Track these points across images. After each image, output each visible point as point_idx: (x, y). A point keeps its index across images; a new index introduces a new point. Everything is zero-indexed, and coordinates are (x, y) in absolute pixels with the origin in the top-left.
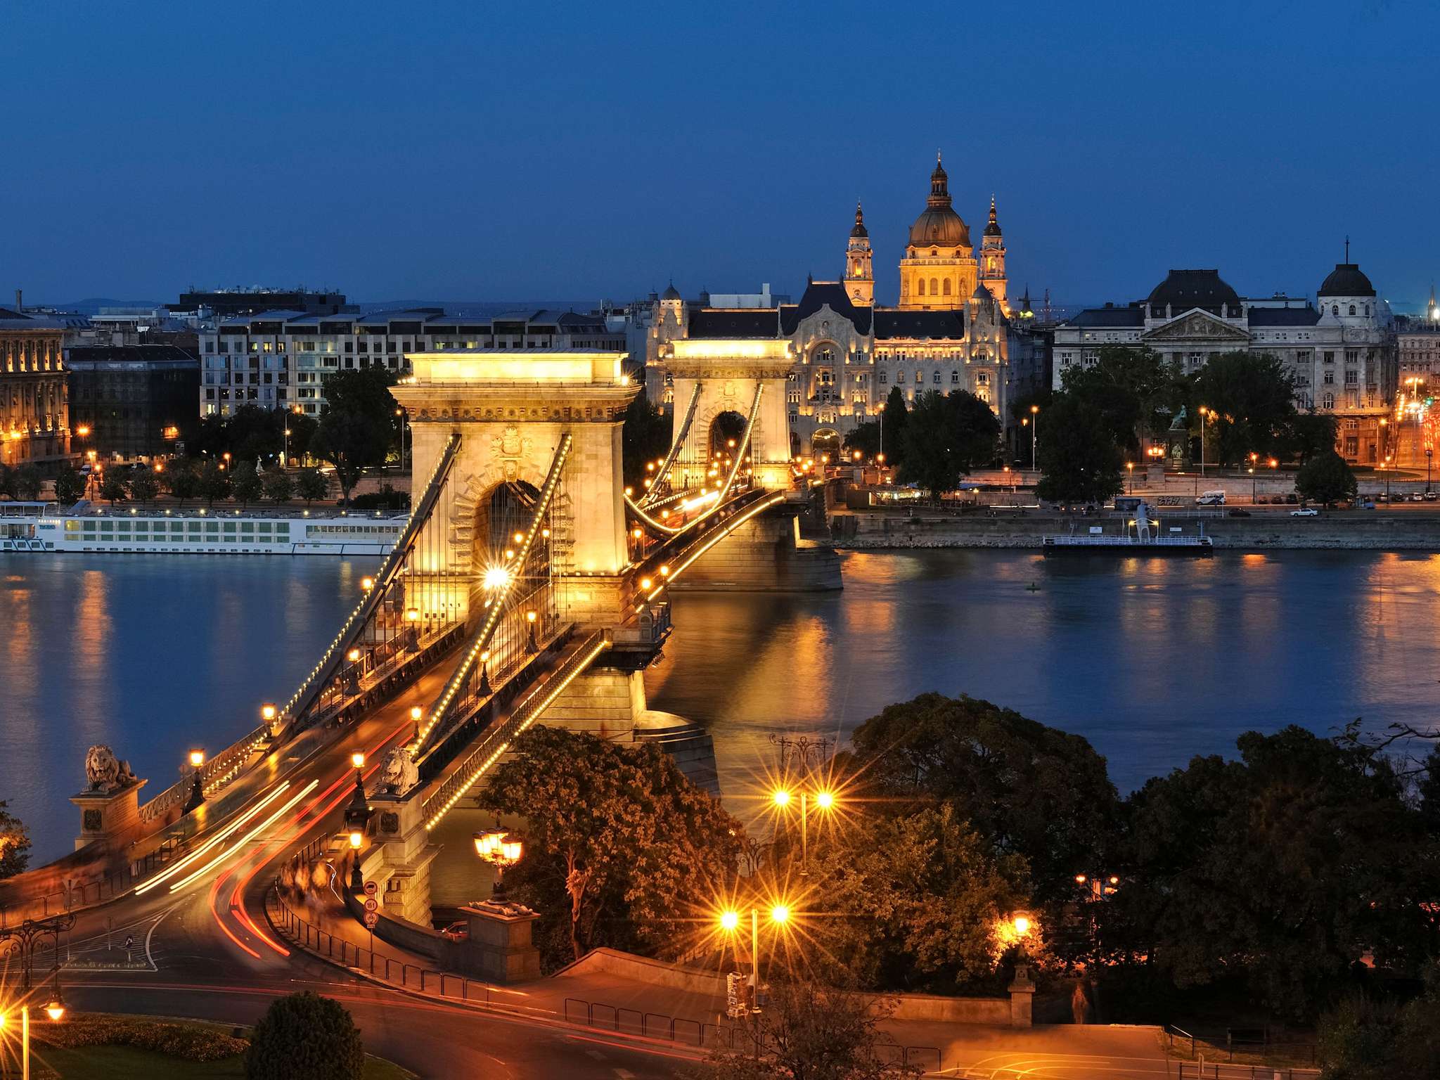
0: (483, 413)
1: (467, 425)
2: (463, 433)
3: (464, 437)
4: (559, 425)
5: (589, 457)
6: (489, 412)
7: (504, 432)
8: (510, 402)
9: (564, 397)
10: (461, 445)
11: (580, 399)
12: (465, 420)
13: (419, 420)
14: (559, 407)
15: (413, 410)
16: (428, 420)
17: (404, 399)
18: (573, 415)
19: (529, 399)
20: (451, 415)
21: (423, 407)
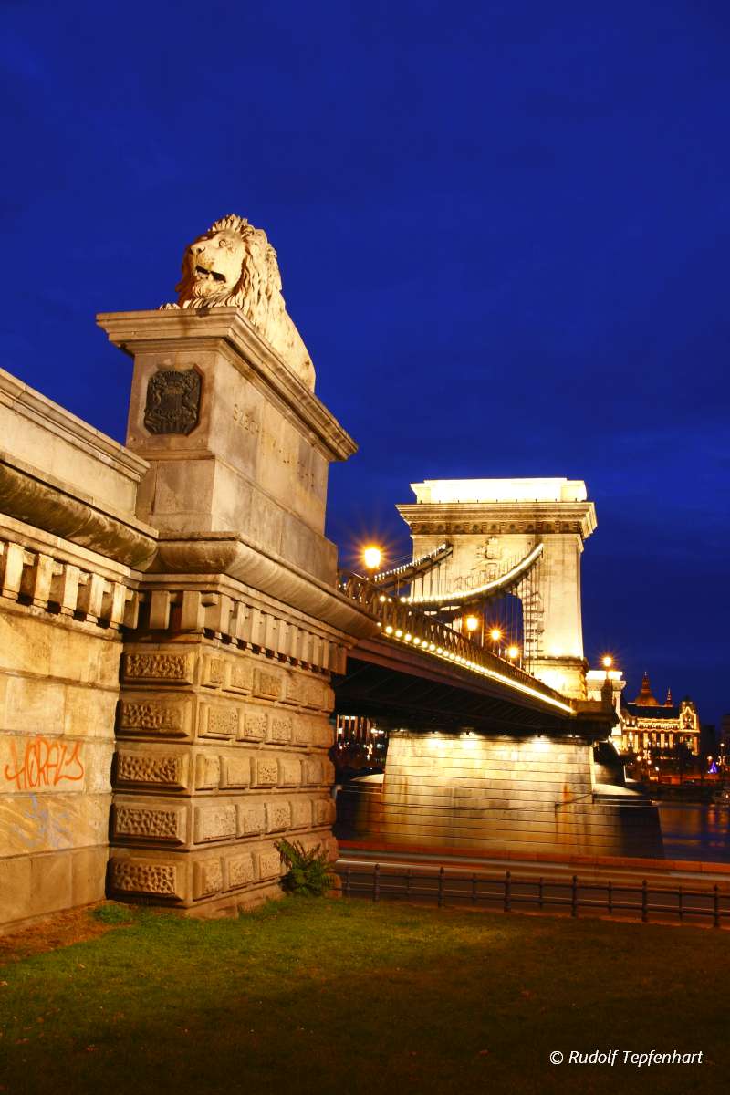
0: (471, 528)
1: (458, 536)
2: (455, 543)
3: (455, 547)
4: (533, 536)
5: (557, 562)
6: (475, 526)
7: (488, 543)
8: (493, 516)
9: (538, 511)
10: (451, 552)
11: (552, 513)
12: (456, 532)
13: (419, 533)
14: (533, 521)
15: (414, 524)
16: (427, 532)
17: (408, 515)
18: (545, 528)
19: (509, 514)
20: (445, 529)
21: (425, 522)
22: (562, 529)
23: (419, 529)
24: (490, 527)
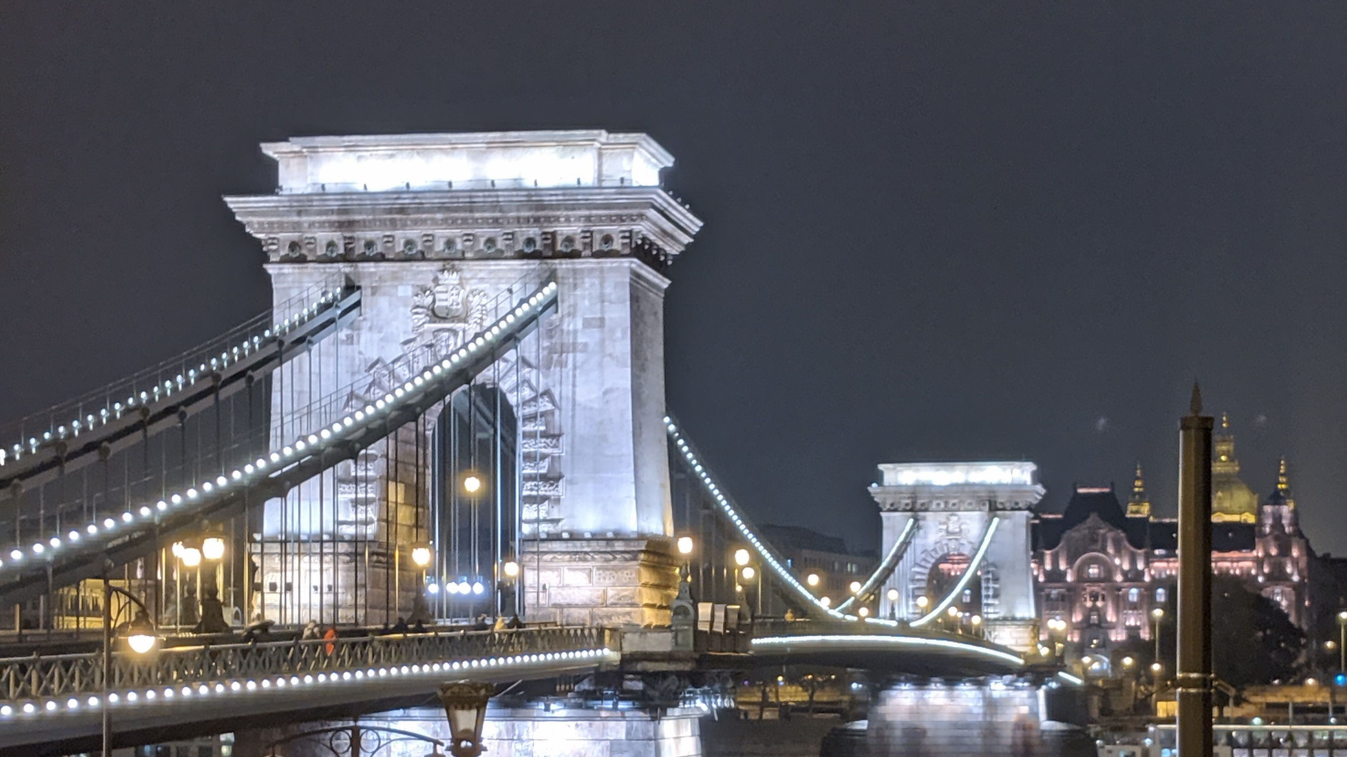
0: (399, 249)
2: (364, 283)
3: (367, 292)
4: (534, 264)
5: (588, 324)
6: (409, 243)
7: (436, 280)
8: (445, 220)
9: (541, 208)
10: (358, 304)
11: (570, 213)
12: (365, 259)
13: (285, 260)
14: (533, 231)
15: (274, 241)
16: (302, 260)
17: (255, 219)
18: (559, 247)
19: (477, 215)
20: (341, 251)
21: (294, 236)
22: (596, 248)
23: (284, 252)
24: (440, 246)
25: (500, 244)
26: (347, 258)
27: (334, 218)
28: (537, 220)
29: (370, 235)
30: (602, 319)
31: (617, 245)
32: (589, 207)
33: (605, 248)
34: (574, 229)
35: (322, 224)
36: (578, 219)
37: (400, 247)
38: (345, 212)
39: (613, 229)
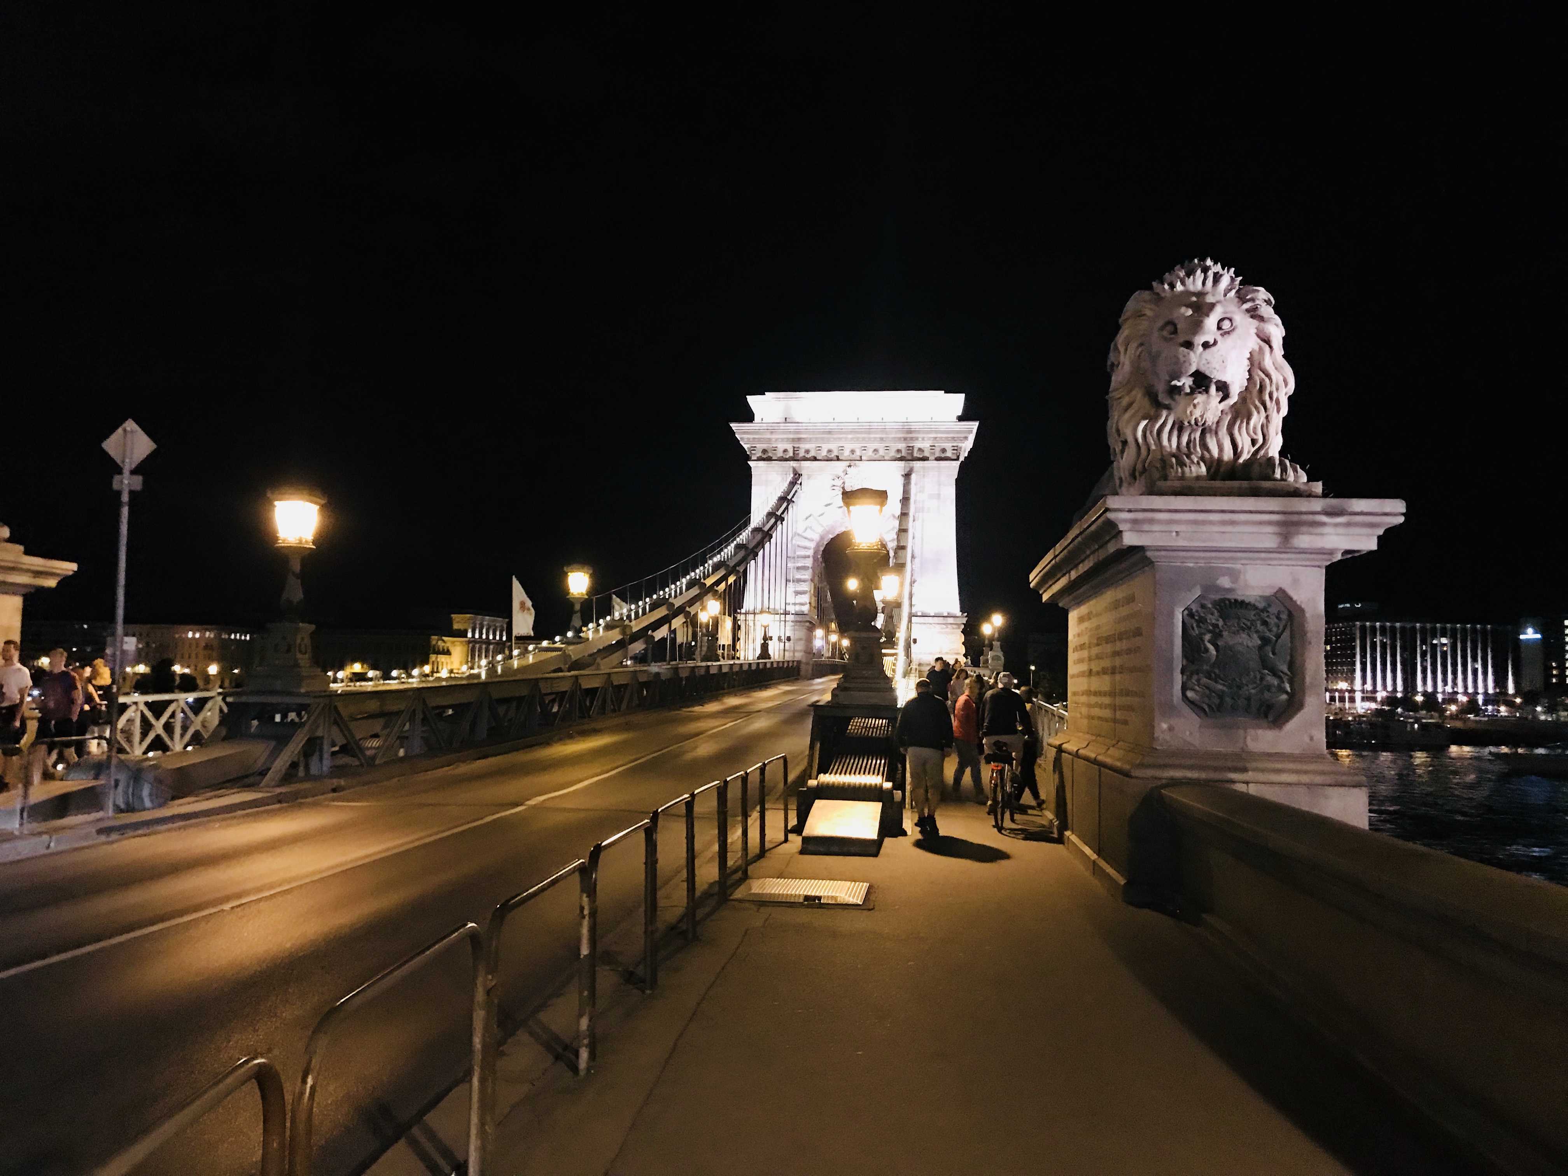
1: (808, 464)
2: (803, 472)
3: (804, 476)
4: (903, 463)
6: (830, 450)
7: (845, 472)
8: (851, 438)
9: (909, 433)
10: (800, 484)
11: (926, 436)
12: (805, 459)
13: (760, 459)
14: (902, 446)
15: (753, 448)
16: (769, 459)
17: (745, 436)
18: (916, 454)
19: (872, 436)
20: (791, 454)
21: (764, 446)
22: (937, 455)
23: (759, 454)
24: (847, 453)
25: (882, 452)
26: (793, 459)
27: (792, 436)
28: (905, 439)
29: (807, 446)
30: (939, 495)
31: (949, 454)
32: (936, 432)
33: (943, 455)
34: (925, 445)
35: (782, 439)
36: (929, 439)
37: (824, 453)
38: (798, 433)
39: (948, 446)
